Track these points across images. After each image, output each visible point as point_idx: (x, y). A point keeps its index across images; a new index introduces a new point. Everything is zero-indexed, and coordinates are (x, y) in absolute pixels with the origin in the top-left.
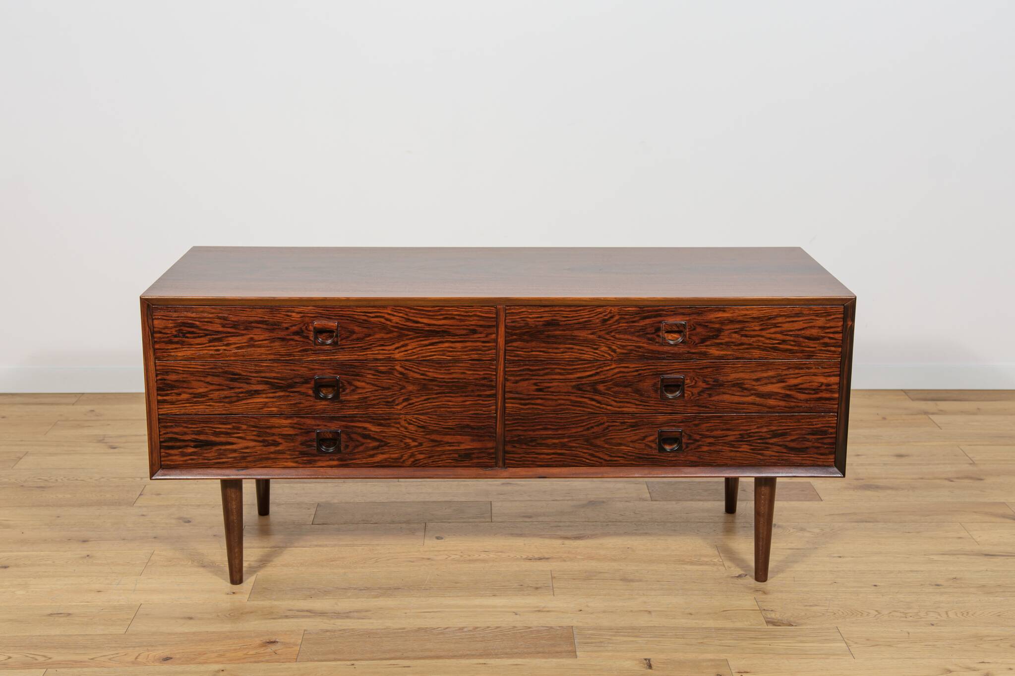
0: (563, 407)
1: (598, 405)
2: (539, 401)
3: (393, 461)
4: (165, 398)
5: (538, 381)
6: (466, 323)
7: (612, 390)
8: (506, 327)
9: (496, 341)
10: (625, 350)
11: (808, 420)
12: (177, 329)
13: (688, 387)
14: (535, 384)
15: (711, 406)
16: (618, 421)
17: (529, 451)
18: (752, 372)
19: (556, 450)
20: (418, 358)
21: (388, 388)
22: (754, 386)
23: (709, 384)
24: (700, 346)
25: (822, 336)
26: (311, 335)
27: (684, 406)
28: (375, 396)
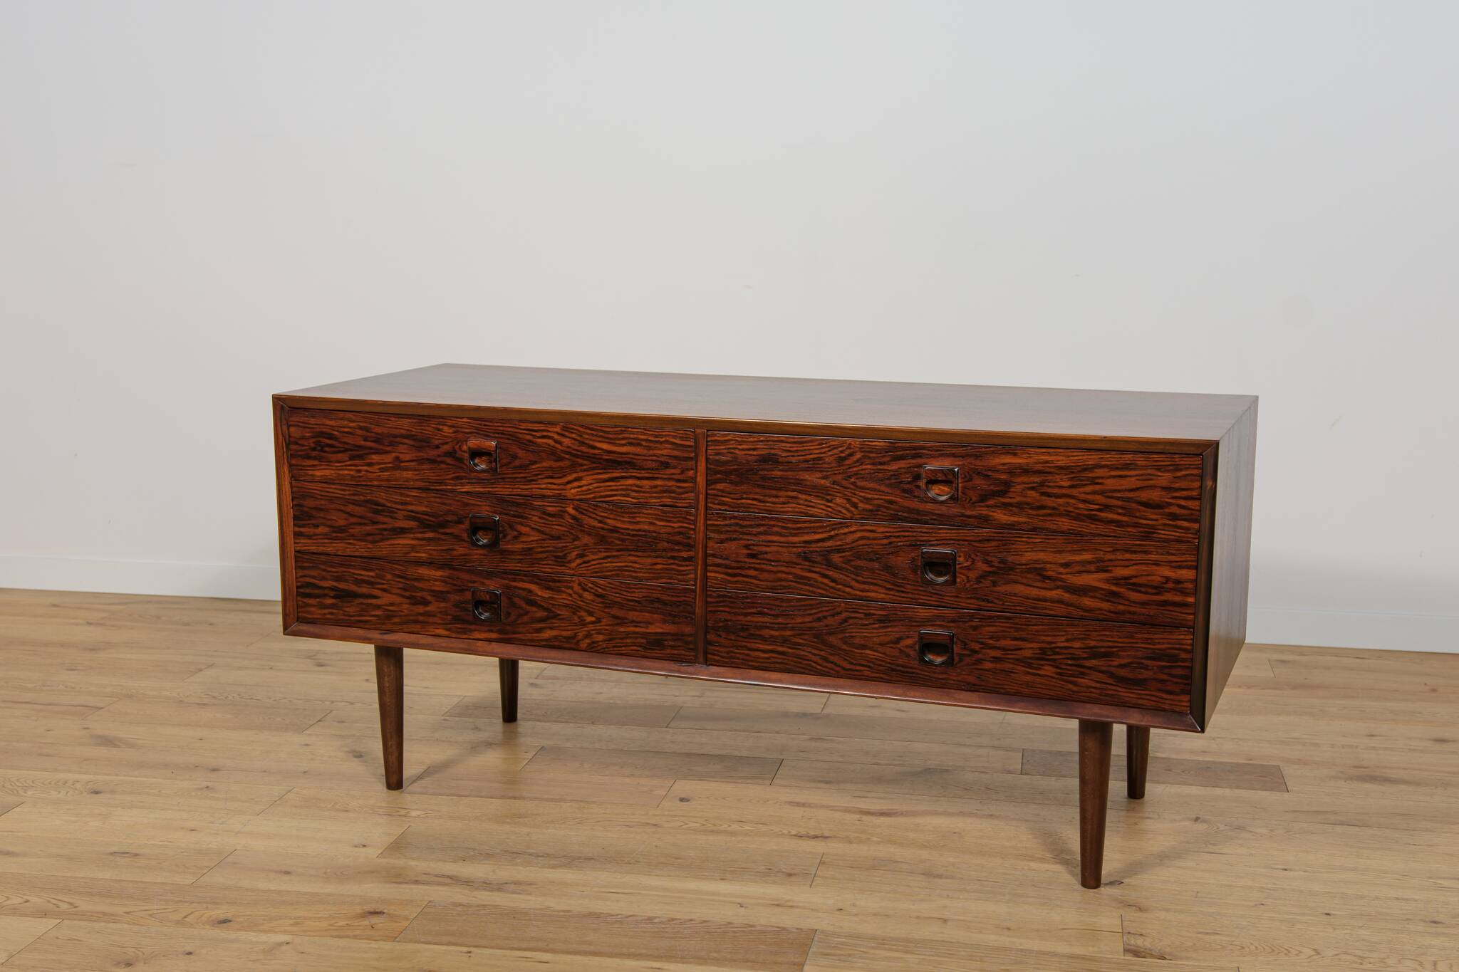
0: (783, 583)
1: (833, 584)
2: (752, 573)
3: (564, 640)
4: (302, 530)
5: (750, 542)
6: (655, 452)
7: (853, 563)
8: (707, 459)
9: (694, 480)
10: (871, 504)
11: (1146, 636)
12: (314, 440)
13: (961, 568)
14: (747, 547)
15: (996, 601)
16: (861, 611)
17: (739, 644)
18: (1060, 552)
19: (775, 647)
20: (594, 498)
21: (559, 538)
22: (1061, 573)
23: (992, 566)
24: (980, 506)
25: (1167, 503)
26: (466, 458)
27: (957, 597)
28: (542, 547)
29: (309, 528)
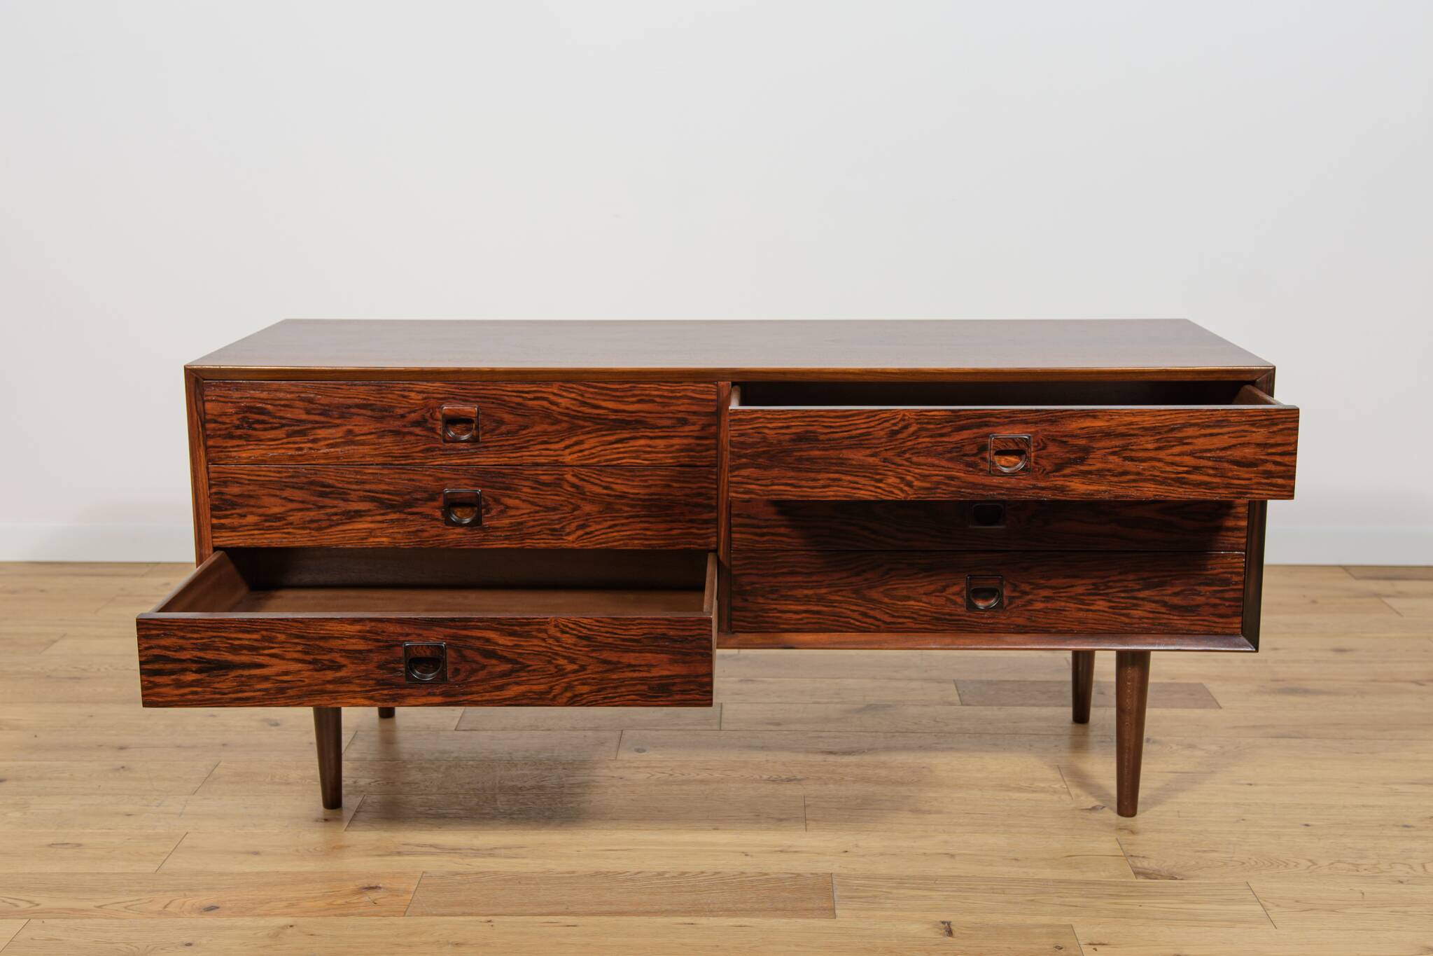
4: (223, 521)
6: (671, 408)
9: (716, 436)
12: (240, 416)
20: (599, 462)
21: (555, 509)
24: (1054, 476)
25: (1261, 460)
26: (439, 427)
28: (535, 520)
29: (234, 518)
